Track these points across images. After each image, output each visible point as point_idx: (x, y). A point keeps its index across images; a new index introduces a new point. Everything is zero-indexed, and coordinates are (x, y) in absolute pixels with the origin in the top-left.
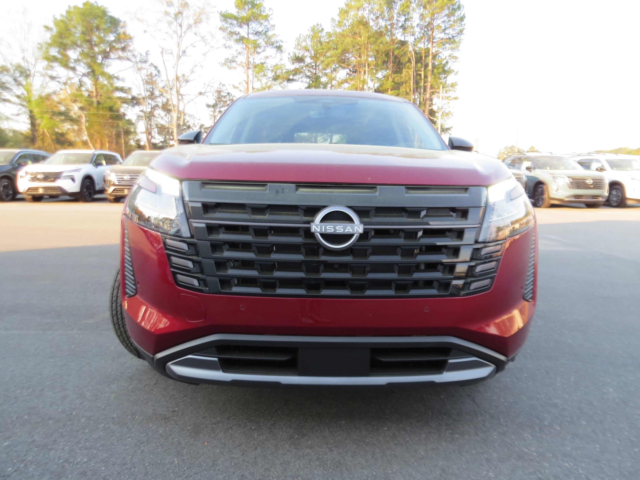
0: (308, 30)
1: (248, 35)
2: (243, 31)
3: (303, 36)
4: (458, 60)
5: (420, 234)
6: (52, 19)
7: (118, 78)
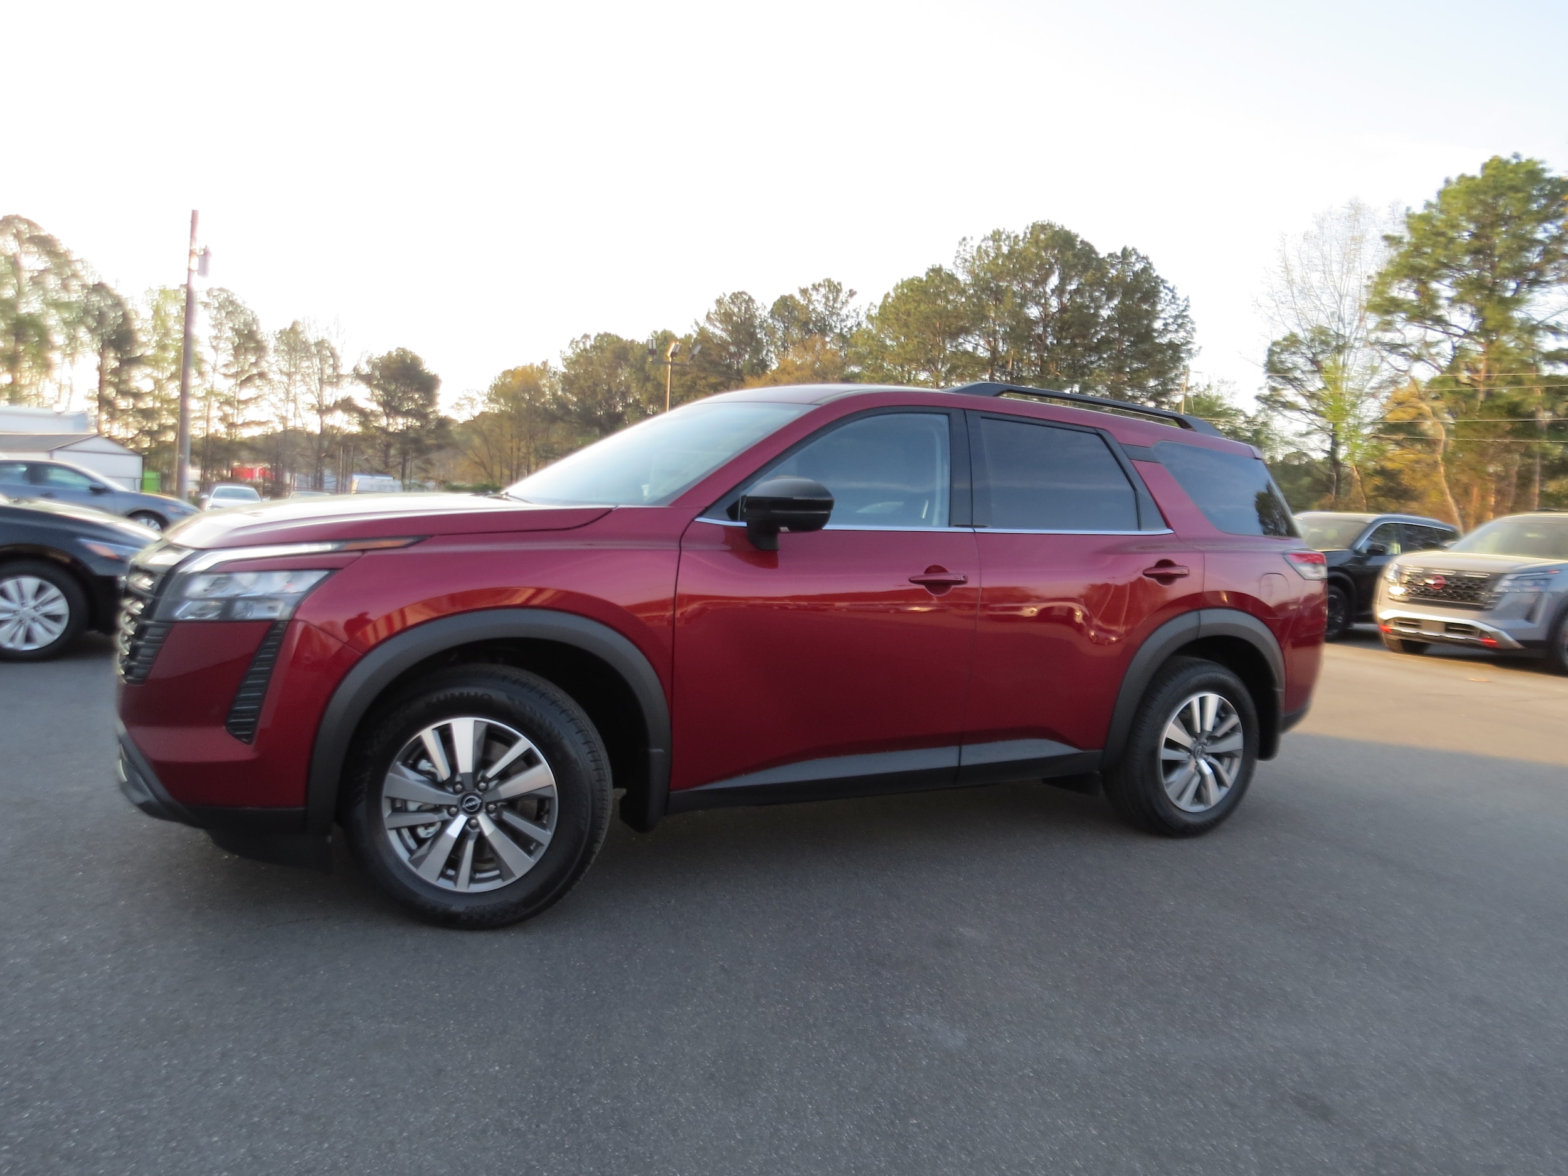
6: (1401, 217)
7: (1555, 330)
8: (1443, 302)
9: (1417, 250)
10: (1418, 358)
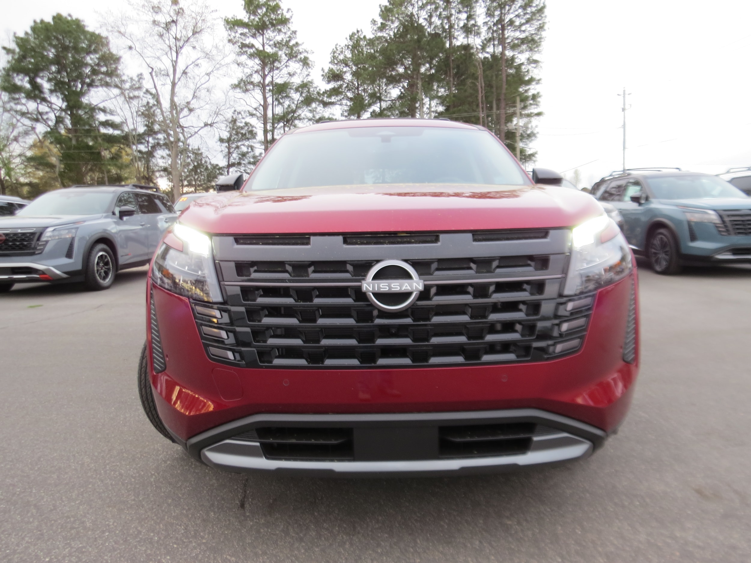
0: (346, 38)
1: (263, 46)
2: (257, 43)
3: (340, 46)
4: (540, 64)
5: (492, 288)
6: (12, 38)
7: (104, 111)
8: (46, 91)
9: (23, 57)
10: (37, 120)
